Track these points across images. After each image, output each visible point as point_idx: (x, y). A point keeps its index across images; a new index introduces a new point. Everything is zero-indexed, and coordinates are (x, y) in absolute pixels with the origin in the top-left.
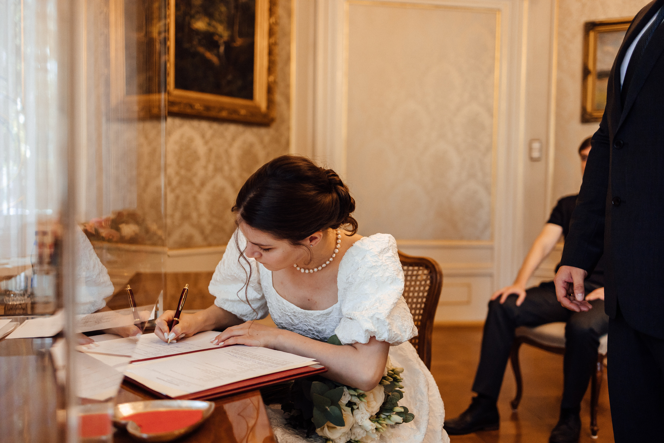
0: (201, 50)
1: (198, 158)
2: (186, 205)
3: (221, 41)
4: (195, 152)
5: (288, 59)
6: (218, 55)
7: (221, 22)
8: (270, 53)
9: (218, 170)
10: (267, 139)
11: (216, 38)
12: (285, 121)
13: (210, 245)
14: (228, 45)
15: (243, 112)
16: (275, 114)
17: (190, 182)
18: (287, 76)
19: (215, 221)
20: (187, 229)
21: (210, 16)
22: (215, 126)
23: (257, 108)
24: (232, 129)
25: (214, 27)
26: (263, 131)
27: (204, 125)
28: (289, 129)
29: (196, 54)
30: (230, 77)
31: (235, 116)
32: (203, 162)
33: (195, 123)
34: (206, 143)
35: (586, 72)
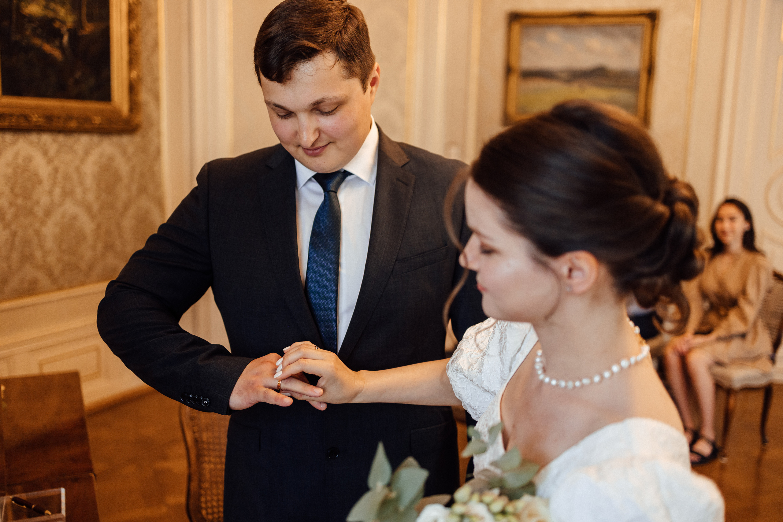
0: (37, 42)
1: (40, 182)
2: (26, 242)
3: (64, 29)
4: (36, 174)
5: (156, 45)
6: (61, 48)
7: (62, 3)
8: (131, 40)
9: (67, 193)
10: (131, 149)
11: (57, 25)
12: (154, 124)
13: (60, 289)
14: (74, 33)
15: (97, 120)
16: (140, 118)
17: (30, 212)
18: (154, 68)
19: (66, 258)
20: (29, 271)
22: (61, 138)
23: (117, 112)
24: (84, 139)
25: (54, 11)
26: (125, 139)
27: (46, 138)
28: (159, 134)
29: (31, 48)
30: (78, 75)
31: (86, 125)
32: (46, 185)
33: (34, 137)
34: (50, 161)
35: (509, 70)
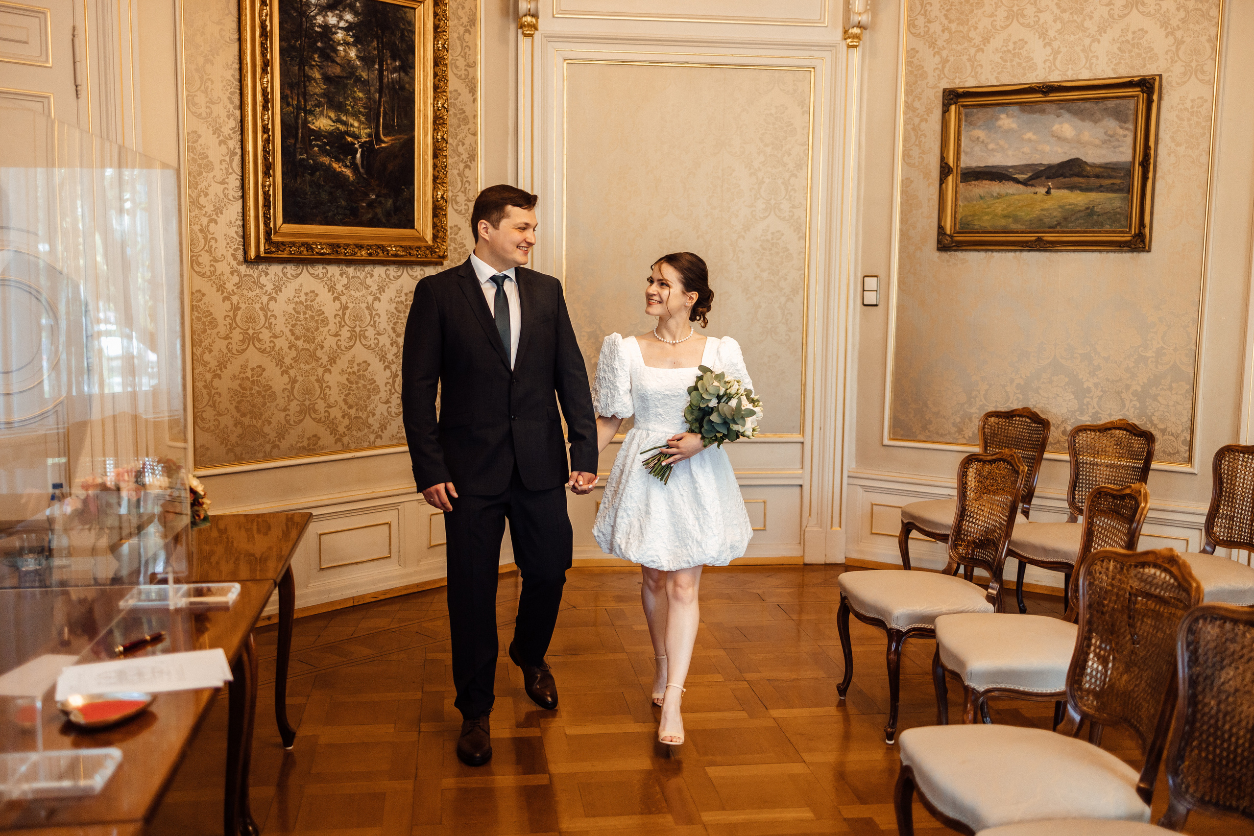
0: (326, 160)
1: (325, 322)
2: (307, 393)
3: (357, 144)
4: (320, 313)
5: (473, 157)
6: (354, 166)
7: (355, 115)
8: (436, 154)
9: (356, 336)
11: (349, 139)
13: (346, 449)
14: (368, 148)
17: (314, 357)
19: (352, 413)
20: (309, 426)
21: (339, 108)
22: (351, 270)
23: (418, 240)
24: (378, 273)
25: (345, 123)
27: (333, 270)
29: (318, 167)
31: (381, 257)
32: (332, 327)
33: (319, 269)
35: (945, 171)
